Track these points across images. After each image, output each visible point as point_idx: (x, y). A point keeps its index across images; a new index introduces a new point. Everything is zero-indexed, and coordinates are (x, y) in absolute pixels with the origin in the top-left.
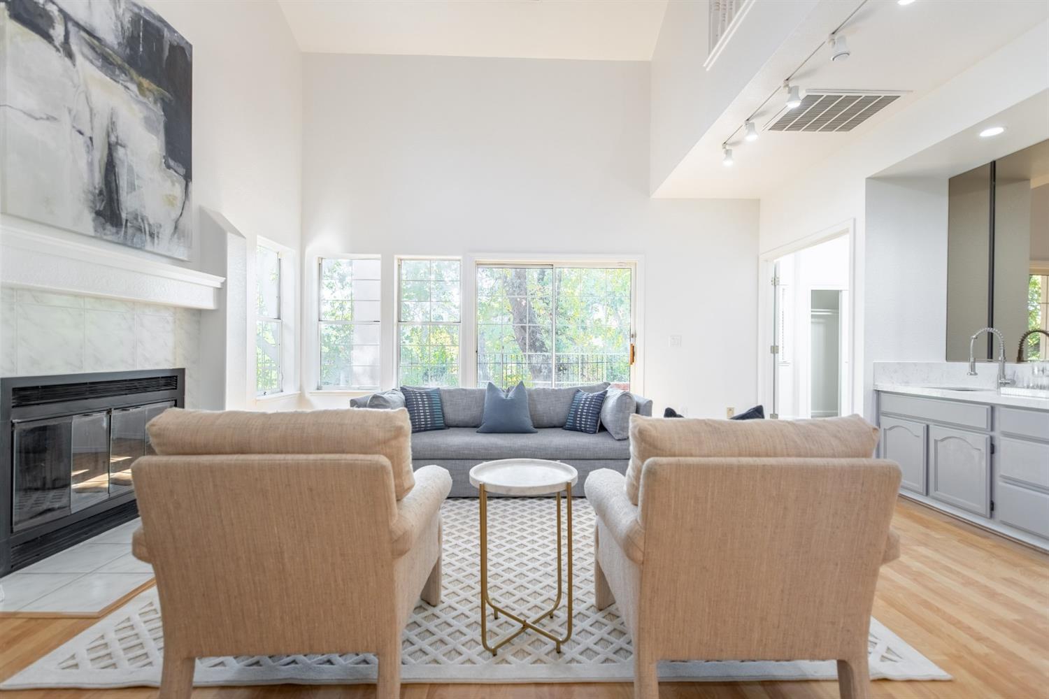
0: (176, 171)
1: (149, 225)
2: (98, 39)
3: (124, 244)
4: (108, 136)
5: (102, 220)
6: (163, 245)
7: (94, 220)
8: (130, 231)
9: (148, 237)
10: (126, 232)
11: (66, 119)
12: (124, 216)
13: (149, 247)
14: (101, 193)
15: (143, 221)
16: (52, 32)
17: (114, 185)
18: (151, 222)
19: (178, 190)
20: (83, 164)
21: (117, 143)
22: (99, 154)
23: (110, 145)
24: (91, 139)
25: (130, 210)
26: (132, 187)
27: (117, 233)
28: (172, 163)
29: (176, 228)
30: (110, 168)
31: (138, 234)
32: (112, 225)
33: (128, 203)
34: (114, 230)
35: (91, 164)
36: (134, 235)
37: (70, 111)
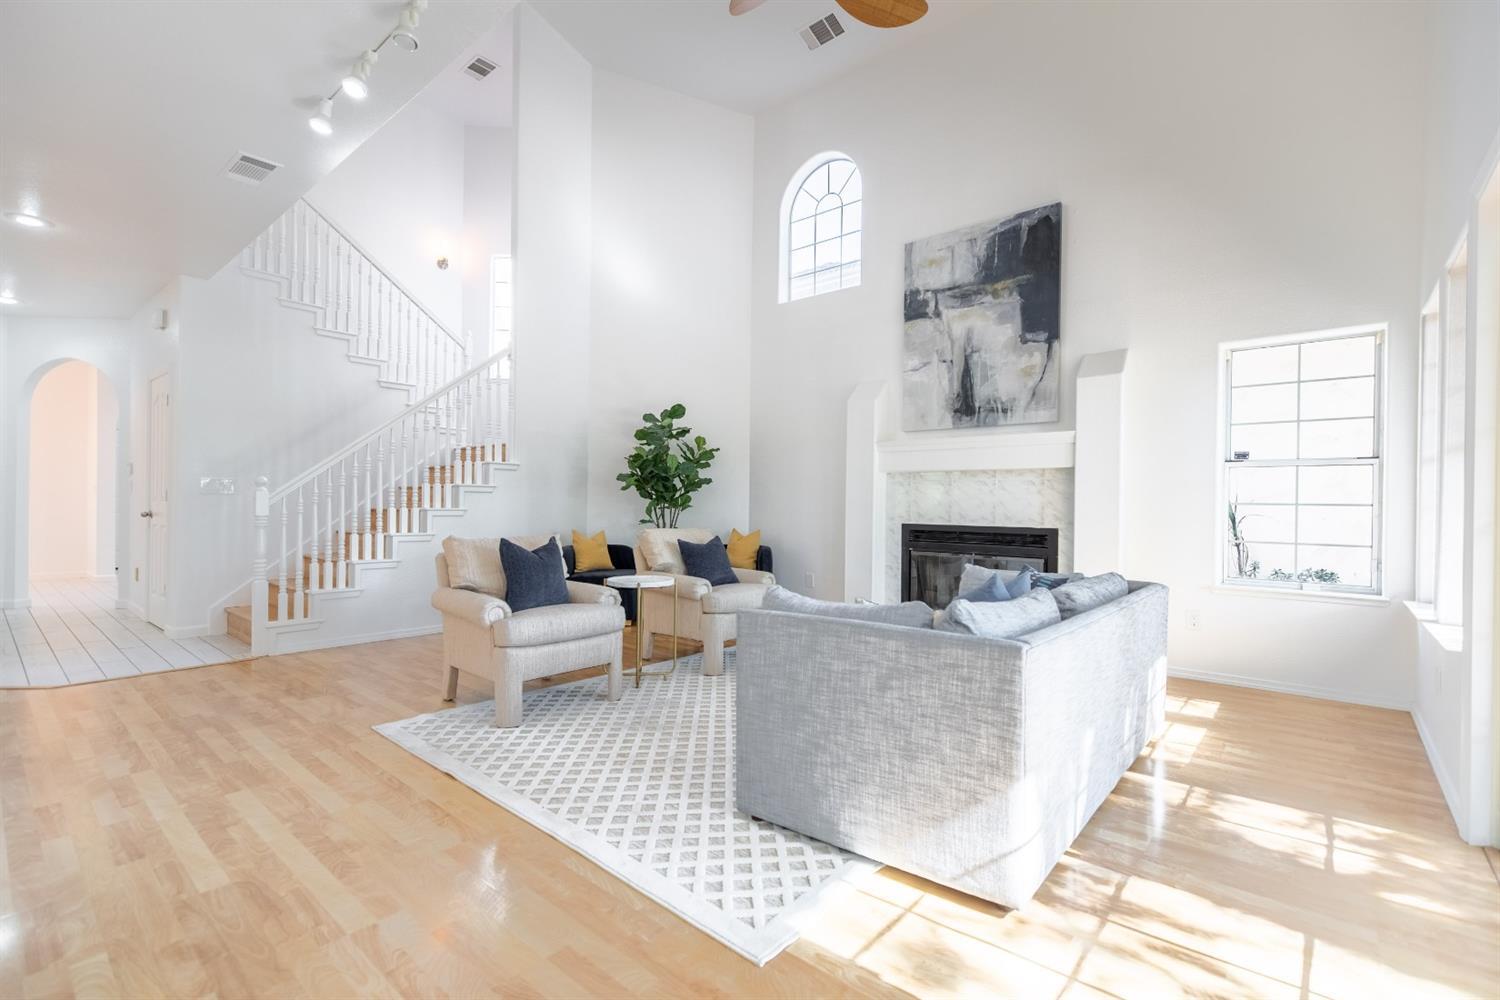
0: (1034, 341)
1: (1002, 403)
2: (959, 287)
3: (978, 426)
4: (965, 351)
5: (959, 414)
6: (1018, 416)
7: (953, 417)
8: (983, 415)
9: (1001, 414)
10: (978, 417)
11: (935, 358)
12: (977, 405)
13: (1002, 421)
14: (958, 395)
15: (995, 402)
16: (927, 310)
17: (968, 385)
18: (1004, 399)
19: (1038, 358)
20: (945, 382)
21: (972, 352)
22: (958, 369)
23: (966, 356)
24: (952, 361)
25: (983, 398)
26: (985, 378)
27: (971, 420)
28: (1029, 336)
29: (1034, 394)
30: (967, 374)
31: (991, 414)
32: (967, 416)
33: (981, 393)
34: (969, 418)
35: (951, 380)
36: (986, 416)
37: (937, 351)
